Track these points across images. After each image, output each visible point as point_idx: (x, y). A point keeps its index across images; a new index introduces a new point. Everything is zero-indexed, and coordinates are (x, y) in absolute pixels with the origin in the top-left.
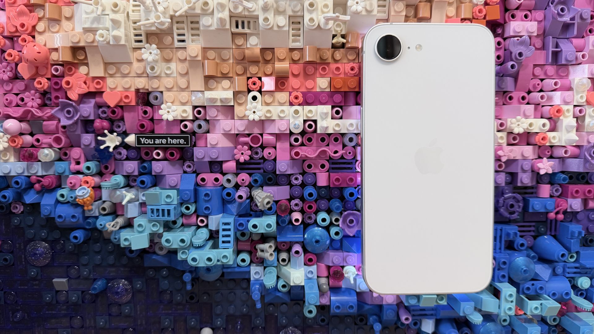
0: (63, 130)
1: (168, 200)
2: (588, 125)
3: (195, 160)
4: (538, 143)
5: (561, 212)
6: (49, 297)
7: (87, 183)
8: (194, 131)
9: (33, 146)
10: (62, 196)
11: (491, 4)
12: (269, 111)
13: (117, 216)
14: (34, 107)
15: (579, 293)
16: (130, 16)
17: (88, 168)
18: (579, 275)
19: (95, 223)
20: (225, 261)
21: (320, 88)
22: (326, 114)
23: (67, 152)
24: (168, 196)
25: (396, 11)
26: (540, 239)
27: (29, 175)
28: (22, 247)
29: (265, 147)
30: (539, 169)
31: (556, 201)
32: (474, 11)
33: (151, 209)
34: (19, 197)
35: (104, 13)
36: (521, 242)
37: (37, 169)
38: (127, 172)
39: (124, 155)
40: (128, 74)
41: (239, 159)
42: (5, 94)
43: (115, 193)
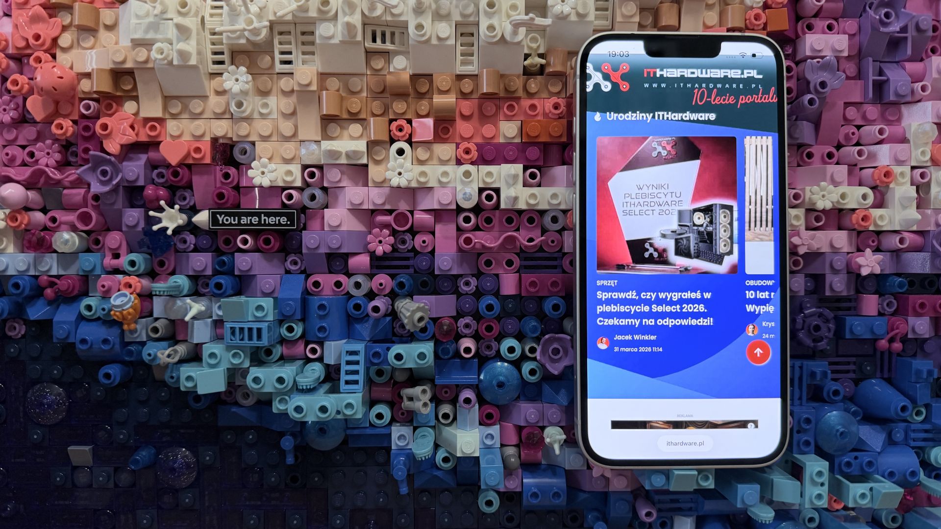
0: (95, 203)
1: (259, 314)
2: (935, 198)
3: (304, 251)
4: (856, 226)
5: (898, 338)
6: (61, 477)
7: (130, 286)
8: (305, 206)
9: (45, 228)
10: (89, 308)
11: (773, 6)
12: (423, 174)
13: (177, 342)
14: (49, 165)
15: (933, 474)
16: (206, 22)
17: (132, 263)
18: (931, 444)
19: (140, 353)
20: (348, 412)
21: (505, 137)
22: (515, 177)
23: (100, 238)
24: (260, 308)
25: (623, 16)
26: (864, 385)
27: (37, 274)
28: (21, 394)
29: (417, 233)
30: (860, 266)
31: (889, 320)
32: (747, 18)
33: (231, 328)
34: (19, 312)
35: (165, 16)
36: (834, 388)
37: (51, 265)
38: (195, 271)
39: (191, 244)
40: (201, 113)
41: (375, 251)
42: (4, 146)
43: (175, 303)
